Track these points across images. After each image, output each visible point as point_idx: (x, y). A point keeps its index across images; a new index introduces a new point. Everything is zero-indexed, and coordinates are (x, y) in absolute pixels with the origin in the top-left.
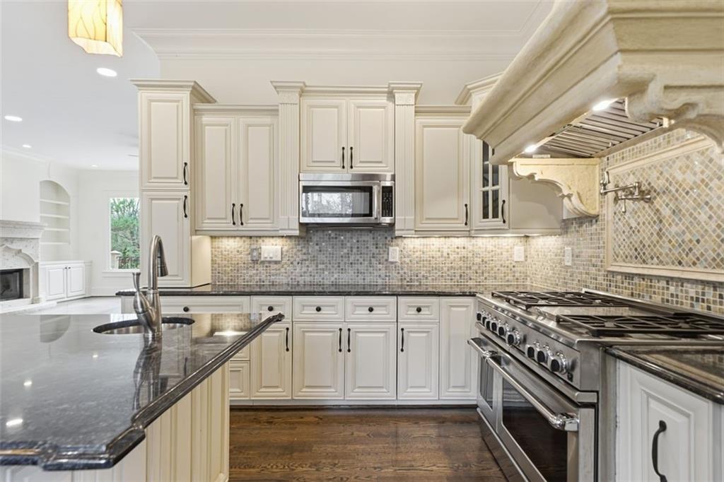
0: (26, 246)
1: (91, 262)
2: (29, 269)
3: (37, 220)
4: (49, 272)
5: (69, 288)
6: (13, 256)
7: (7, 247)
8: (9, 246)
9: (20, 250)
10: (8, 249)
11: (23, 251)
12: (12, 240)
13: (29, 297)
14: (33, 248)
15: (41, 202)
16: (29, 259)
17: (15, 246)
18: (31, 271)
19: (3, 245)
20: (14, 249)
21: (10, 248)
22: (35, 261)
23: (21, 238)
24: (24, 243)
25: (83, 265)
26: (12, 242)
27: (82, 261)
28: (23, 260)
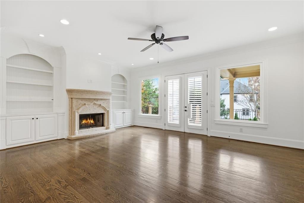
0: (104, 103)
1: (134, 110)
2: (105, 113)
3: (110, 91)
4: (116, 114)
5: (124, 122)
6: (98, 107)
7: (94, 103)
8: (95, 102)
9: (101, 104)
10: (95, 104)
11: (102, 105)
12: (97, 100)
13: (105, 126)
14: (107, 103)
15: (112, 83)
16: (104, 108)
17: (98, 103)
18: (106, 114)
19: (93, 102)
20: (98, 104)
21: (96, 104)
22: (108, 110)
23: (101, 99)
24: (103, 101)
25: (131, 111)
26: (97, 101)
27: (131, 110)
28: (102, 109)
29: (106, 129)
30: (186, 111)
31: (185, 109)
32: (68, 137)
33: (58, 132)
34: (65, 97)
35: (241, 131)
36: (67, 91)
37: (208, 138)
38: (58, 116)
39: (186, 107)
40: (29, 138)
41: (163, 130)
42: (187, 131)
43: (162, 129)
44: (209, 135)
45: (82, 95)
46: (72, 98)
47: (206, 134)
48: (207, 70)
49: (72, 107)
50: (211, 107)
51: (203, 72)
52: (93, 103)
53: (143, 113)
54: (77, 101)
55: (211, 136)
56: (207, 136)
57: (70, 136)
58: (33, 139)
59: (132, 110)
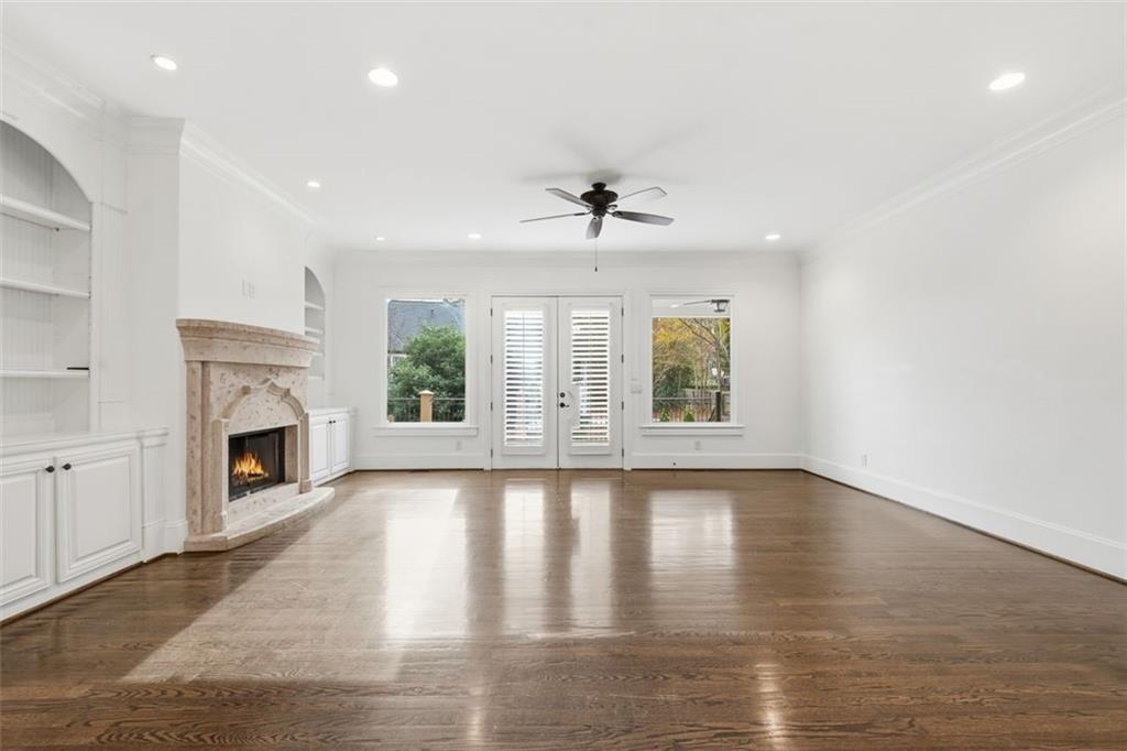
0: (293, 383)
1: (356, 410)
5: (333, 460)
6: (277, 402)
7: (272, 384)
8: (274, 381)
10: (273, 387)
11: (291, 392)
12: (278, 370)
13: (295, 481)
14: (301, 385)
16: (297, 407)
17: (283, 382)
18: (300, 429)
19: (269, 379)
20: (281, 389)
21: (275, 387)
22: (307, 415)
23: (288, 367)
24: (292, 375)
25: (346, 415)
26: (278, 375)
27: (346, 409)
28: (289, 408)
29: (301, 493)
30: (562, 405)
31: (561, 400)
32: (185, 543)
33: (143, 528)
34: (172, 356)
35: (698, 447)
36: (179, 328)
37: (627, 475)
38: (142, 447)
39: (563, 395)
40: (31, 576)
41: (488, 471)
42: (566, 463)
43: (482, 470)
44: (627, 467)
45: (245, 348)
46: (203, 363)
47: (620, 467)
48: (621, 296)
49: (205, 407)
50: (633, 392)
51: (611, 300)
52: (269, 383)
53: (398, 419)
54: (223, 375)
55: (633, 470)
56: (622, 470)
57: (194, 539)
58: (48, 580)
59: (348, 412)
